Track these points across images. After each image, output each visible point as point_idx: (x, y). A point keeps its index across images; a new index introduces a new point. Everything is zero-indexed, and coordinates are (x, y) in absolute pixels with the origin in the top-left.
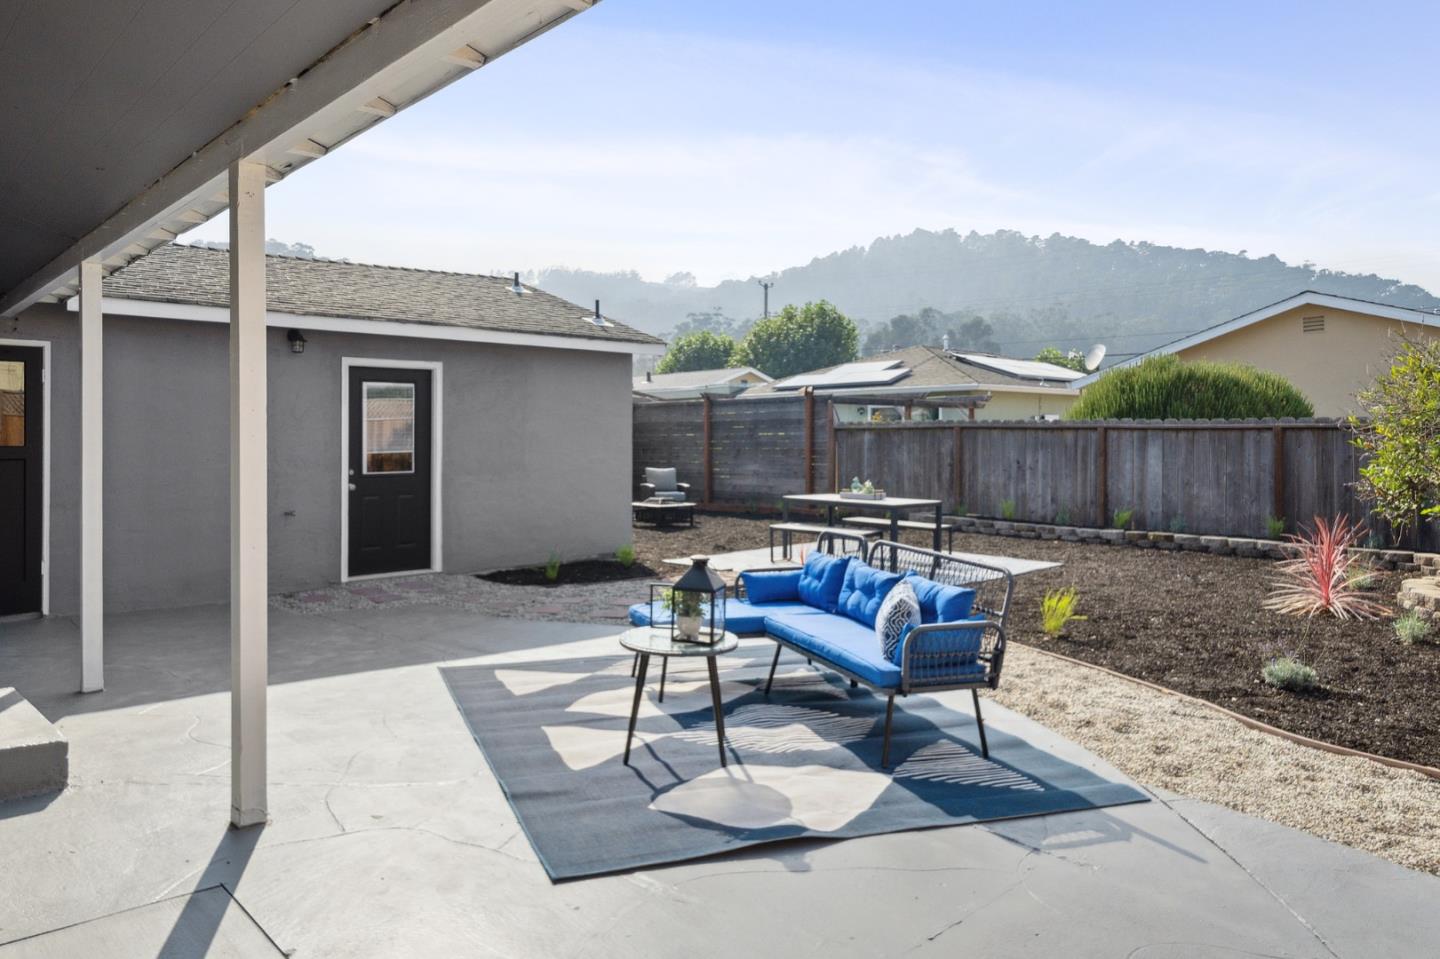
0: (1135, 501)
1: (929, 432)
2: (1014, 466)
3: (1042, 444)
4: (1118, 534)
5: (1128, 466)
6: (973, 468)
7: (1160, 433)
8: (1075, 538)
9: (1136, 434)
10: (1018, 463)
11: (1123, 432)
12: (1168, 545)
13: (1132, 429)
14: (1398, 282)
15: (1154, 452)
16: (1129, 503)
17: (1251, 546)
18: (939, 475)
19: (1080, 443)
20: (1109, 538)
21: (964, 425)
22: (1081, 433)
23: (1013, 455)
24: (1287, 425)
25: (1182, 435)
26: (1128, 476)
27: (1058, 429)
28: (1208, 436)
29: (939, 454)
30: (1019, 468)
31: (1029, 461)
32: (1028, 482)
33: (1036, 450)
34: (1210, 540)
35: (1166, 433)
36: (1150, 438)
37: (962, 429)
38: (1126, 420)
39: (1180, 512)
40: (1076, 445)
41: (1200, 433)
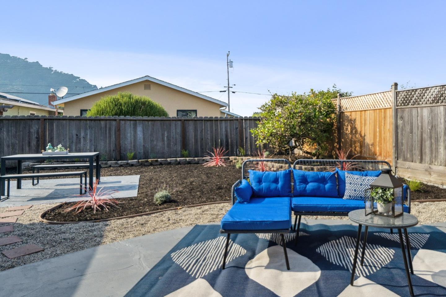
0: (132, 149)
1: (22, 122)
2: (75, 137)
3: (89, 127)
4: (136, 162)
5: (129, 135)
6: (51, 138)
7: (142, 121)
8: (118, 166)
9: (132, 122)
10: (77, 135)
11: (127, 121)
12: (156, 163)
13: (131, 120)
14: (79, 78)
15: (139, 129)
16: (130, 149)
17: (185, 160)
18: (29, 143)
19: (108, 126)
20: (133, 163)
21: (45, 118)
22: (108, 122)
23: (74, 132)
24: (185, 119)
25: (150, 123)
26: (129, 139)
27: (97, 120)
28: (159, 123)
29: (29, 132)
30: (77, 138)
31: (82, 134)
32: (82, 144)
33: (86, 129)
34: (172, 160)
35: (144, 122)
36: (138, 124)
37: (45, 119)
38: (128, 116)
39: (149, 151)
40: (106, 127)
41: (157, 122)
